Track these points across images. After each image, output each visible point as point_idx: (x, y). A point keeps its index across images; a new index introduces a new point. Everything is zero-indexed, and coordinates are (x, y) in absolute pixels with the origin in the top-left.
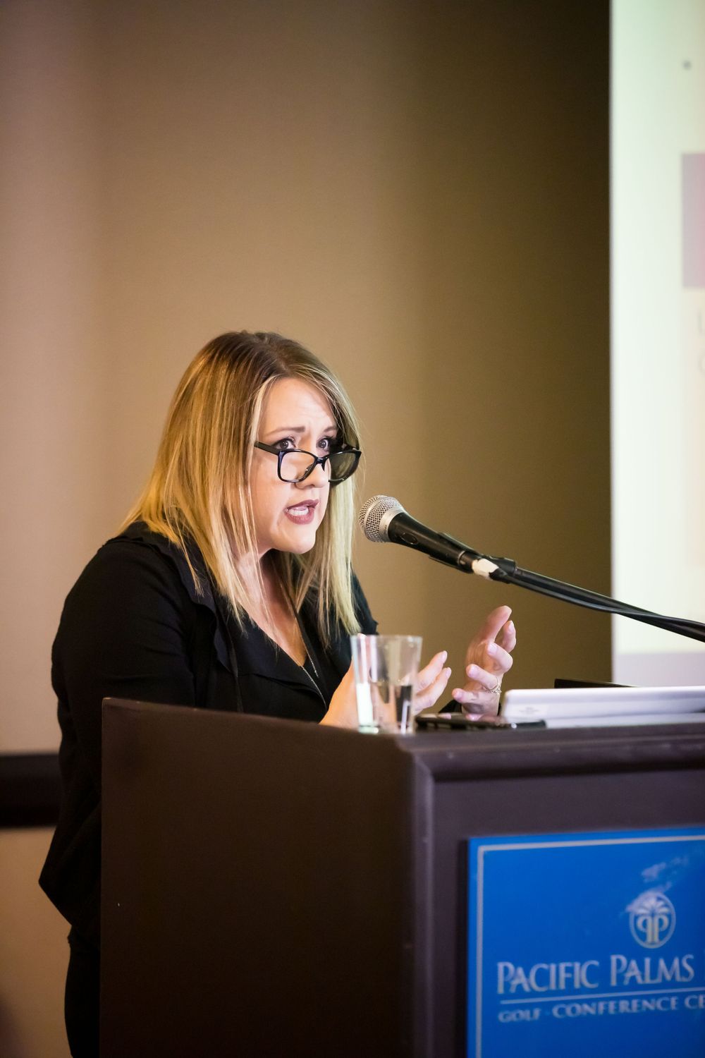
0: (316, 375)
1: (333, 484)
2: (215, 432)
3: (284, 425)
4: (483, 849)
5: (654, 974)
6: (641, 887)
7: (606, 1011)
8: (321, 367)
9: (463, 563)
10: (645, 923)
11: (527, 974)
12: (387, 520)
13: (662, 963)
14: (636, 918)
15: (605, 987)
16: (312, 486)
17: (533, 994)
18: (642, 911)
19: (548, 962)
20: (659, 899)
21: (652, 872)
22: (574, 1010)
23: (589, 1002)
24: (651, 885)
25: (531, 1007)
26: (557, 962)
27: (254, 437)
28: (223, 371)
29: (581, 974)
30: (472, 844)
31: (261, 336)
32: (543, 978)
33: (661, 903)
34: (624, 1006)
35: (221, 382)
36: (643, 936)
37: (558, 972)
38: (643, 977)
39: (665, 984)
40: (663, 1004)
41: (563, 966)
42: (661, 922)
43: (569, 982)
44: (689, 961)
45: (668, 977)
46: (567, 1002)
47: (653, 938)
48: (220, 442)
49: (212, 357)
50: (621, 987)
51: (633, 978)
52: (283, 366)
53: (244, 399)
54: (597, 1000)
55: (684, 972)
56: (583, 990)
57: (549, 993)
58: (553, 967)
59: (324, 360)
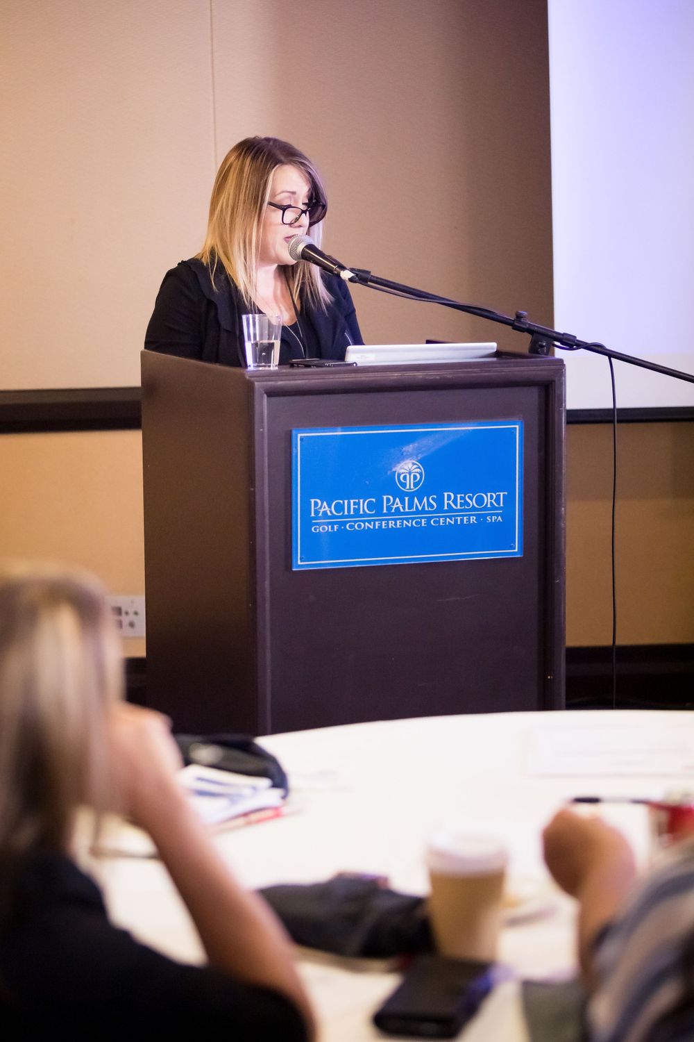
0: (302, 164)
1: (311, 224)
2: (242, 197)
3: (284, 190)
4: (299, 435)
5: (411, 506)
6: (402, 457)
7: (380, 527)
8: (305, 158)
9: (336, 272)
10: (405, 478)
11: (330, 506)
12: (301, 248)
13: (416, 500)
14: (399, 475)
15: (379, 513)
16: (300, 226)
17: (333, 517)
18: (402, 471)
19: (343, 500)
20: (414, 464)
21: (410, 448)
22: (359, 526)
23: (369, 522)
24: (410, 456)
25: (333, 524)
26: (349, 499)
27: (267, 199)
28: (248, 161)
29: (364, 506)
30: (294, 432)
31: (268, 140)
32: (339, 508)
33: (415, 466)
34: (391, 524)
35: (247, 168)
36: (404, 485)
37: (349, 505)
38: (404, 508)
39: (418, 512)
40: (416, 523)
41: (352, 501)
42: (415, 477)
43: (357, 510)
44: (433, 499)
45: (420, 508)
46: (355, 522)
47: (410, 486)
48: (244, 202)
49: (240, 154)
50: (389, 513)
51: (397, 509)
52: (282, 158)
53: (261, 179)
54: (375, 521)
55: (430, 505)
56: (365, 515)
57: (343, 516)
58: (346, 502)
59: (306, 154)
